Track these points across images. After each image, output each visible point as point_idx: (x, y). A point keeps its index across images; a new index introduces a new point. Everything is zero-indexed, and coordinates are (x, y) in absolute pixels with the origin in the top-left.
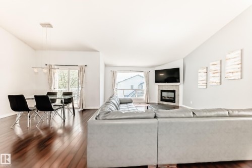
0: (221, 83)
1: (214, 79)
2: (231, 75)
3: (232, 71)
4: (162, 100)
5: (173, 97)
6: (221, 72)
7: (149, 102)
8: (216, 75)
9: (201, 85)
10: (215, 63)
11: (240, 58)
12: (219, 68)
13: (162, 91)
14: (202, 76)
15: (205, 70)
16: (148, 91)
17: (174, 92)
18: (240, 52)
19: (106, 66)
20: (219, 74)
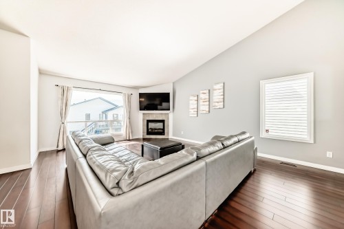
0: (209, 111)
1: (204, 108)
2: (217, 104)
3: (217, 100)
4: (148, 133)
5: (162, 128)
6: (209, 101)
7: (131, 138)
8: (205, 103)
9: (192, 113)
10: (205, 92)
11: (222, 90)
12: (208, 97)
13: (148, 121)
14: (193, 104)
15: (196, 98)
16: (129, 122)
17: (163, 121)
18: (222, 85)
19: (41, 72)
20: (207, 103)
